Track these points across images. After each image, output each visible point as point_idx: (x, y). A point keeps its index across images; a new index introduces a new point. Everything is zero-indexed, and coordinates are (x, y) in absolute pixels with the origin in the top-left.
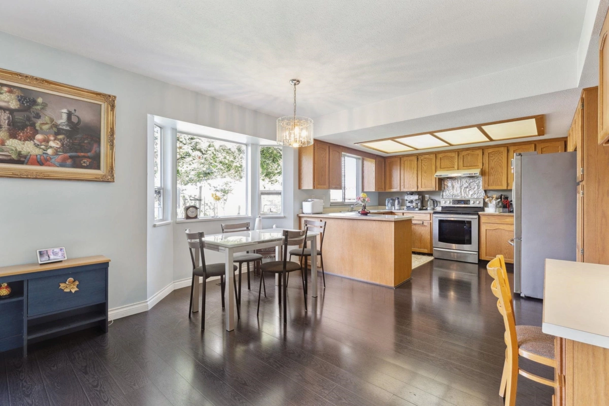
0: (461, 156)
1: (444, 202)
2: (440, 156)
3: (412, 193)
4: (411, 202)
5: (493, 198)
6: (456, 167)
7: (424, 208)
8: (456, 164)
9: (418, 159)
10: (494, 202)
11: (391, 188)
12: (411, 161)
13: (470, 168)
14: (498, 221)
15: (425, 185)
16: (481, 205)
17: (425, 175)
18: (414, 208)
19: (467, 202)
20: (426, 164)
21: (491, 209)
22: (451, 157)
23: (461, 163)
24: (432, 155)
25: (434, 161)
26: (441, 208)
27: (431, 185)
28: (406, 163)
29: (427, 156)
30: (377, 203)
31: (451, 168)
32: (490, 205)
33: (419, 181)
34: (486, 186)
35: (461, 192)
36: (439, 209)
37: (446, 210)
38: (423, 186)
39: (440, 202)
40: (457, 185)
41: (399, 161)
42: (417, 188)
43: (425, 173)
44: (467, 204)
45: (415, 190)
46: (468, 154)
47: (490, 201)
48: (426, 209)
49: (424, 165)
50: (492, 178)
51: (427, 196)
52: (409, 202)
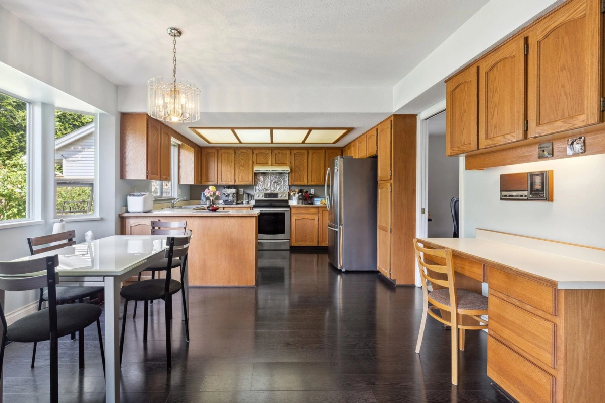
0: (274, 153)
1: (257, 196)
2: (256, 151)
3: (229, 187)
4: (228, 196)
5: (296, 192)
6: (270, 164)
7: (240, 202)
8: (270, 160)
9: (235, 152)
10: (297, 196)
11: (208, 181)
12: (229, 154)
13: (281, 165)
14: (303, 211)
16: (287, 198)
17: (243, 169)
18: (232, 203)
19: (276, 195)
20: (243, 158)
21: (294, 202)
22: (266, 154)
24: (249, 150)
25: (251, 156)
26: (254, 201)
27: (247, 179)
28: (224, 155)
29: (245, 150)
30: (188, 198)
31: (265, 164)
32: (294, 198)
33: (237, 175)
34: (293, 181)
35: (270, 185)
36: (252, 203)
37: (258, 204)
38: (241, 180)
39: (253, 196)
40: (268, 180)
41: (216, 153)
42: (235, 182)
43: (243, 166)
44: (276, 197)
45: (232, 183)
46: (279, 153)
47: (294, 194)
48: (242, 203)
49: (242, 159)
50: (297, 174)
51: (241, 190)
52: (226, 196)
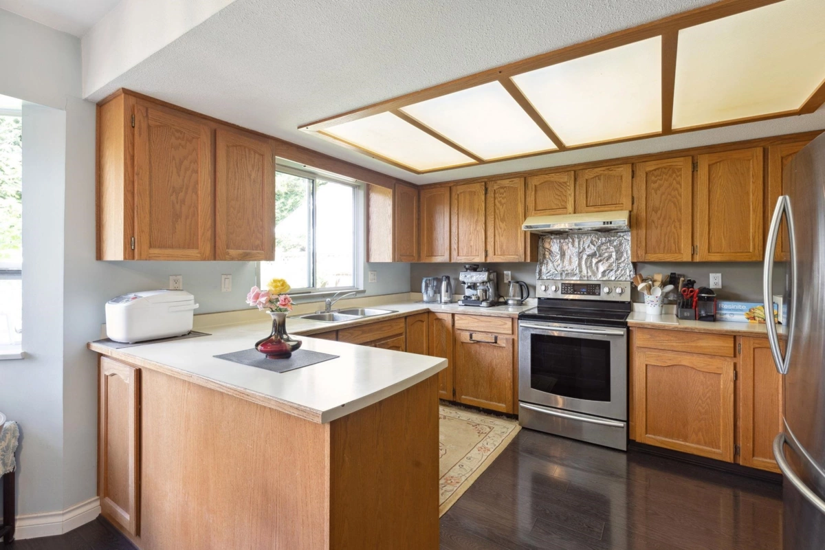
0: (581, 181)
1: (543, 288)
2: (534, 181)
3: (475, 267)
4: (473, 286)
5: (654, 281)
6: (570, 208)
7: (502, 300)
8: (571, 199)
9: (486, 189)
10: (658, 292)
11: (432, 256)
12: (473, 193)
13: (602, 209)
15: (501, 248)
16: (627, 297)
17: (503, 225)
18: (477, 302)
19: (593, 288)
20: (503, 201)
21: (648, 312)
22: (560, 184)
23: (582, 200)
24: (516, 180)
25: (521, 194)
26: (536, 300)
27: (511, 249)
28: (462, 198)
29: (506, 183)
30: (406, 287)
31: (559, 210)
32: (647, 298)
33: (490, 240)
34: (641, 252)
35: (580, 265)
36: (532, 305)
37: (550, 310)
38: (499, 251)
39: (534, 288)
40: (571, 250)
41: (448, 194)
42: (486, 256)
43: (503, 220)
44: (594, 294)
45: (479, 259)
46: (598, 177)
47: (649, 288)
48: (506, 303)
49: (500, 202)
50: (654, 234)
51: (508, 273)
52: (469, 287)
